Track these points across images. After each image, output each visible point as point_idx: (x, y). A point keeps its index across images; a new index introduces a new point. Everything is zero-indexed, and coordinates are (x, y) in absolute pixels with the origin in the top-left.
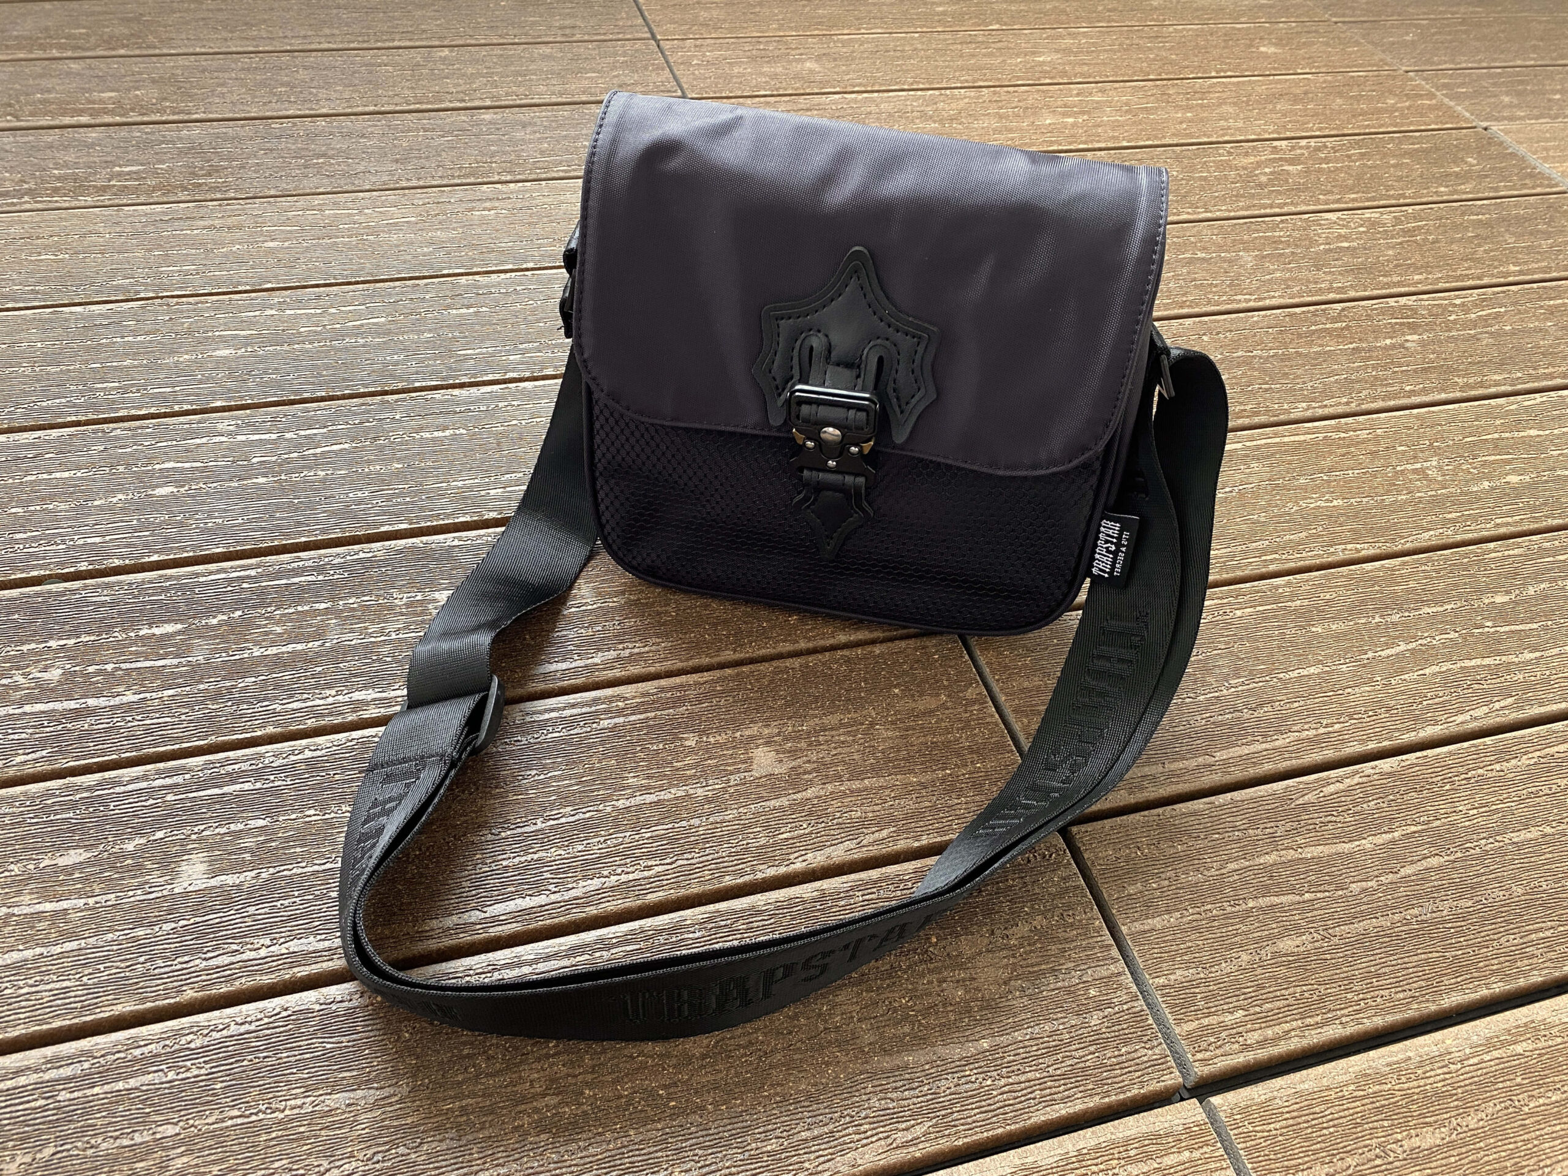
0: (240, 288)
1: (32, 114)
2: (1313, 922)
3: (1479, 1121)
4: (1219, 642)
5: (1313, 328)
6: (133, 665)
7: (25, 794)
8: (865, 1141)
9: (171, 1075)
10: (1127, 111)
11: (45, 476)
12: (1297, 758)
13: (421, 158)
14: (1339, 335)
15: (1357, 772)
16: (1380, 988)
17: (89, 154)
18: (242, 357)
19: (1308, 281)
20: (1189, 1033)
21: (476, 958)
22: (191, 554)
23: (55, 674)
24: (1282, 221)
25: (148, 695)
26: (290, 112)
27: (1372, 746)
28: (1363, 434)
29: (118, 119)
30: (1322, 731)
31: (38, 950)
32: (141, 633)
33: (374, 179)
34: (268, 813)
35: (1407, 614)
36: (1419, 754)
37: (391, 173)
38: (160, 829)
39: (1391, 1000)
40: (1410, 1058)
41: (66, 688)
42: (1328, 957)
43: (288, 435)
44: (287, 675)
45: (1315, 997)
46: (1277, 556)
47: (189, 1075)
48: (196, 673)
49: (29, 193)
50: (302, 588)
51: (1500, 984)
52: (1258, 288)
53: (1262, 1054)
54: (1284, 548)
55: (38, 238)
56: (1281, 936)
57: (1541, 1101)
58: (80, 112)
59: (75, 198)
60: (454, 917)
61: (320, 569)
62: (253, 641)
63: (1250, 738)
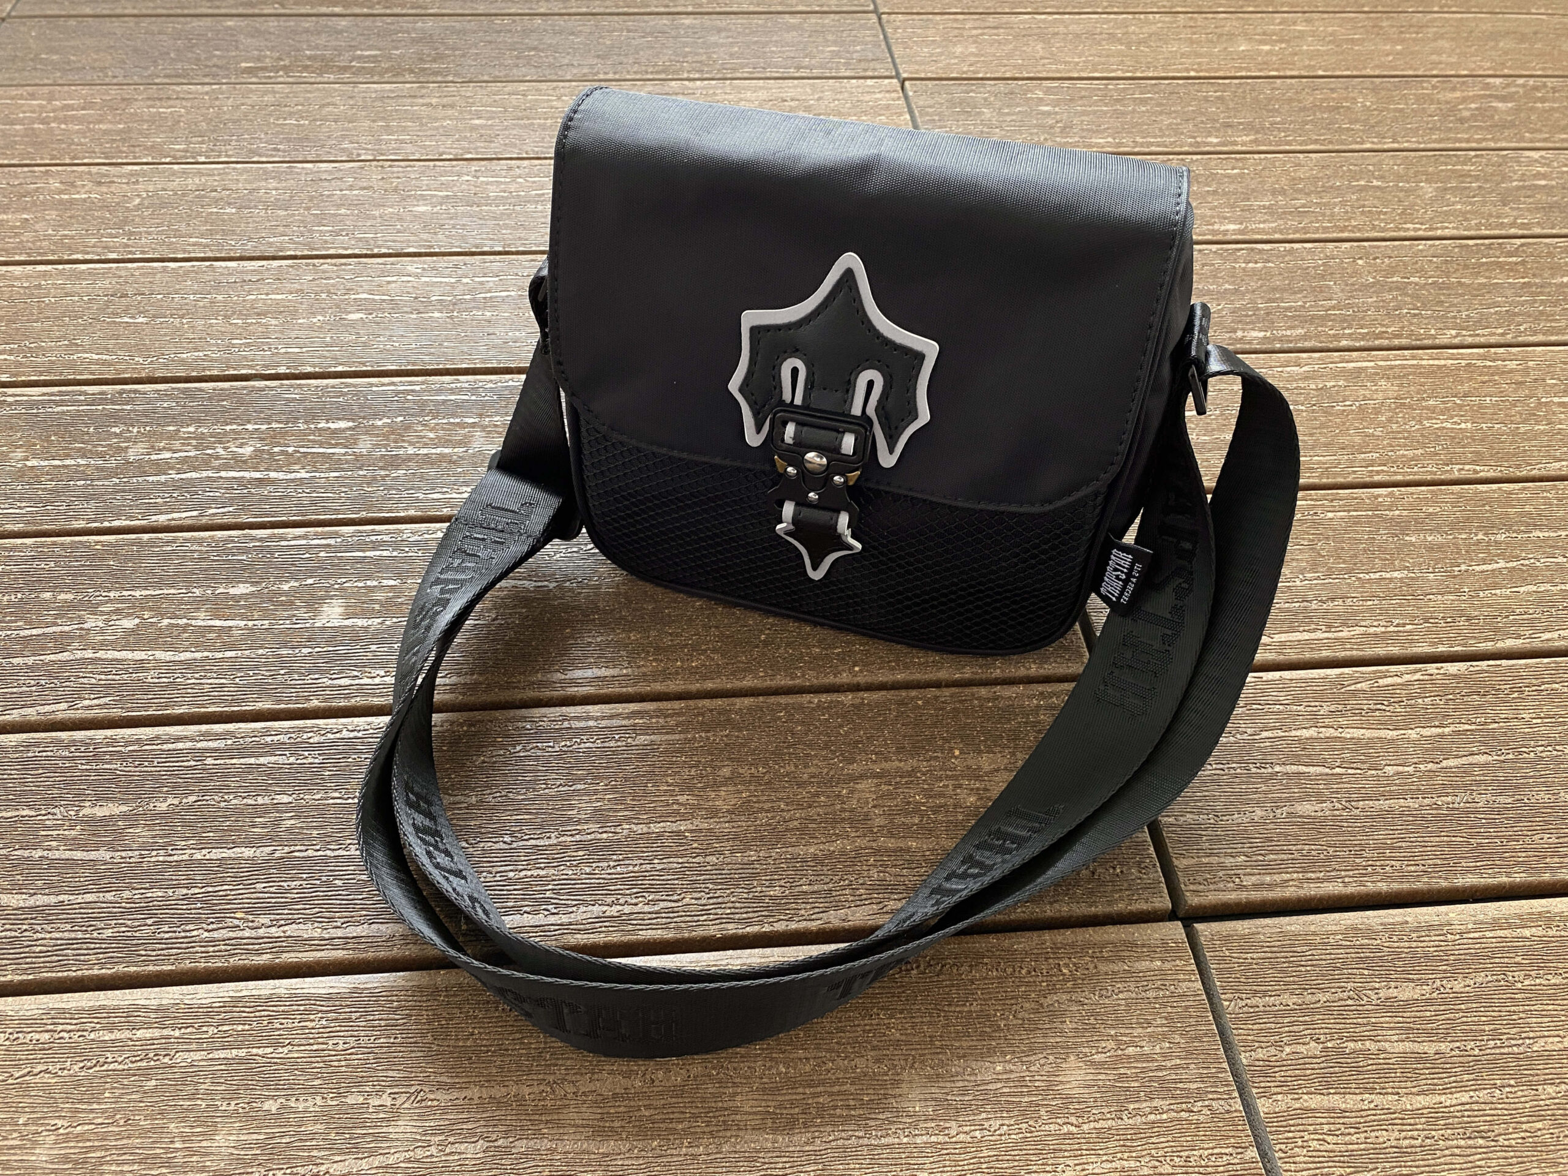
0: (444, 157)
1: (296, 3)
2: (1337, 793)
3: (1465, 986)
4: (1304, 539)
5: (1484, 260)
6: (309, 450)
7: (212, 537)
8: (858, 903)
9: (292, 760)
10: (1330, 42)
11: (263, 297)
12: (1357, 649)
13: (620, 55)
14: (1512, 268)
15: (1420, 670)
16: (1391, 858)
17: (337, 39)
18: (438, 213)
19: (1490, 215)
20: (1187, 867)
21: (552, 709)
22: (369, 368)
23: (248, 450)
24: (1476, 156)
25: (317, 475)
26: (512, 11)
27: (1441, 649)
28: (1512, 365)
29: (365, 11)
30: (1391, 629)
31: (206, 654)
32: (319, 426)
33: (575, 71)
34: (399, 576)
35: (1515, 535)
36: (1491, 662)
37: (591, 66)
38: (311, 577)
39: (1401, 870)
40: (1407, 922)
41: (256, 461)
42: (1345, 824)
43: (465, 280)
44: (432, 472)
45: (1322, 856)
46: (1385, 468)
47: (305, 761)
48: (359, 462)
49: (285, 68)
50: (458, 405)
51: (1522, 875)
52: (1431, 219)
53: (1256, 896)
54: (1394, 462)
55: (286, 106)
56: (1301, 800)
57: (1538, 981)
59: (321, 75)
60: (539, 675)
61: (474, 390)
62: (409, 442)
63: (1313, 626)
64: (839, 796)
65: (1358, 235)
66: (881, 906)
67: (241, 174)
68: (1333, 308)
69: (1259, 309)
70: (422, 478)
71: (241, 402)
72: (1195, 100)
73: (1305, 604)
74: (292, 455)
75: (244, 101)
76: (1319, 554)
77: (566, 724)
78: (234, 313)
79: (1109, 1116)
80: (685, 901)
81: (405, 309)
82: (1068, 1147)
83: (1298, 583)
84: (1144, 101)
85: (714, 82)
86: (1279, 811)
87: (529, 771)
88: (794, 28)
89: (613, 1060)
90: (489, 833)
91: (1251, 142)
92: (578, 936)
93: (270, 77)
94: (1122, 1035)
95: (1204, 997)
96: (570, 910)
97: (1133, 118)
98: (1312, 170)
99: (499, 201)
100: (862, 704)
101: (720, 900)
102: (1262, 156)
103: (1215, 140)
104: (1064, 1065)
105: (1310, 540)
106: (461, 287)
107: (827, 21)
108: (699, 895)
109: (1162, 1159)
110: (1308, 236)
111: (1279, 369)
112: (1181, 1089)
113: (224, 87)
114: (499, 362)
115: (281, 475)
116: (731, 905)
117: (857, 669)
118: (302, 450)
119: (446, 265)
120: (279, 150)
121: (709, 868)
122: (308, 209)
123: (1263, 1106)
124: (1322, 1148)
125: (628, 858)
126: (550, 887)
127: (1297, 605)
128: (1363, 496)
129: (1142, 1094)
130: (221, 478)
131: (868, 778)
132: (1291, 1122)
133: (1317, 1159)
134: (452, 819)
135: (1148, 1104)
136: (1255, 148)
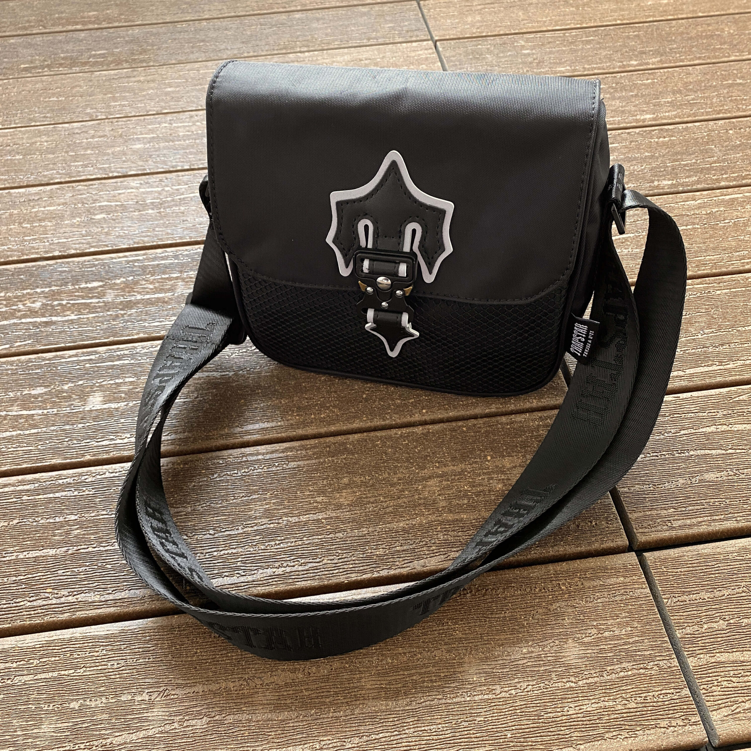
0: (150, 113)
1: (53, 25)
2: (730, 465)
4: (702, 308)
6: (76, 302)
7: (19, 360)
8: (432, 555)
9: (76, 493)
11: (43, 209)
12: (739, 375)
13: (257, 40)
17: (79, 45)
18: (148, 148)
20: (637, 518)
21: (235, 450)
22: (110, 248)
23: (38, 305)
25: (82, 316)
26: (188, 18)
29: (96, 26)
31: (19, 432)
32: (82, 286)
33: (229, 53)
34: (135, 375)
37: (239, 49)
38: (81, 380)
41: (44, 310)
42: (736, 484)
43: (167, 189)
44: (153, 309)
45: (722, 505)
47: (84, 494)
48: (107, 306)
49: (48, 66)
50: (166, 266)
53: (681, 533)
55: (50, 89)
56: (707, 471)
58: (77, 24)
59: (71, 68)
60: (226, 430)
61: (176, 257)
62: (137, 292)
63: (710, 363)
64: (416, 490)
65: (729, 115)
66: (446, 556)
67: (24, 134)
68: (715, 162)
69: (667, 167)
70: (147, 314)
71: (32, 275)
72: (621, 38)
73: (705, 349)
74: (65, 305)
75: (23, 88)
76: (712, 317)
77: (244, 459)
78: (25, 220)
79: (595, 675)
80: (324, 562)
81: (131, 210)
82: (570, 696)
83: (700, 336)
84: (588, 42)
85: (316, 53)
86: (694, 479)
87: (223, 489)
88: (364, 14)
89: (284, 663)
90: (200, 529)
91: (658, 62)
92: (259, 588)
93: (39, 72)
94: (601, 624)
95: (652, 598)
96: (253, 572)
97: (582, 53)
98: (698, 76)
99: (186, 137)
100: (429, 432)
101: (346, 560)
102: (666, 70)
103: (634, 63)
104: (565, 646)
105: (706, 309)
106: (165, 193)
107: (386, 8)
108: (332, 558)
109: (629, 699)
110: (697, 118)
111: (682, 203)
112: (640, 656)
113: (11, 81)
114: (191, 238)
115: (59, 319)
116: (353, 562)
117: (424, 411)
118: (72, 302)
119: (154, 180)
120: (47, 117)
121: (338, 540)
122: (67, 152)
123: (691, 662)
124: (730, 685)
125: (287, 538)
126: (240, 559)
127: (700, 350)
128: (739, 279)
129: (615, 660)
130: (22, 323)
131: (434, 478)
132: (710, 671)
133: (727, 693)
134: (177, 522)
135: (619, 666)
136: (661, 66)
